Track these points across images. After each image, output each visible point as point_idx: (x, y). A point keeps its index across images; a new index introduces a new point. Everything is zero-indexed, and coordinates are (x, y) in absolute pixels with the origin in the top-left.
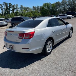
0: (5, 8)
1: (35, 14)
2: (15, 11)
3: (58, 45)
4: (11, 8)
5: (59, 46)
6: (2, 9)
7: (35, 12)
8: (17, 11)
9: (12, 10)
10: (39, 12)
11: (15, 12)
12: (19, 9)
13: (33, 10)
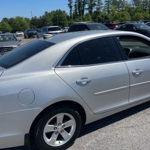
0: (75, 5)
1: (136, 15)
2: (94, 10)
3: (101, 127)
4: (88, 4)
5: (106, 127)
6: (71, 7)
7: (136, 11)
8: (98, 9)
9: (88, 9)
10: (145, 10)
11: (94, 12)
12: (103, 5)
13: (132, 6)
